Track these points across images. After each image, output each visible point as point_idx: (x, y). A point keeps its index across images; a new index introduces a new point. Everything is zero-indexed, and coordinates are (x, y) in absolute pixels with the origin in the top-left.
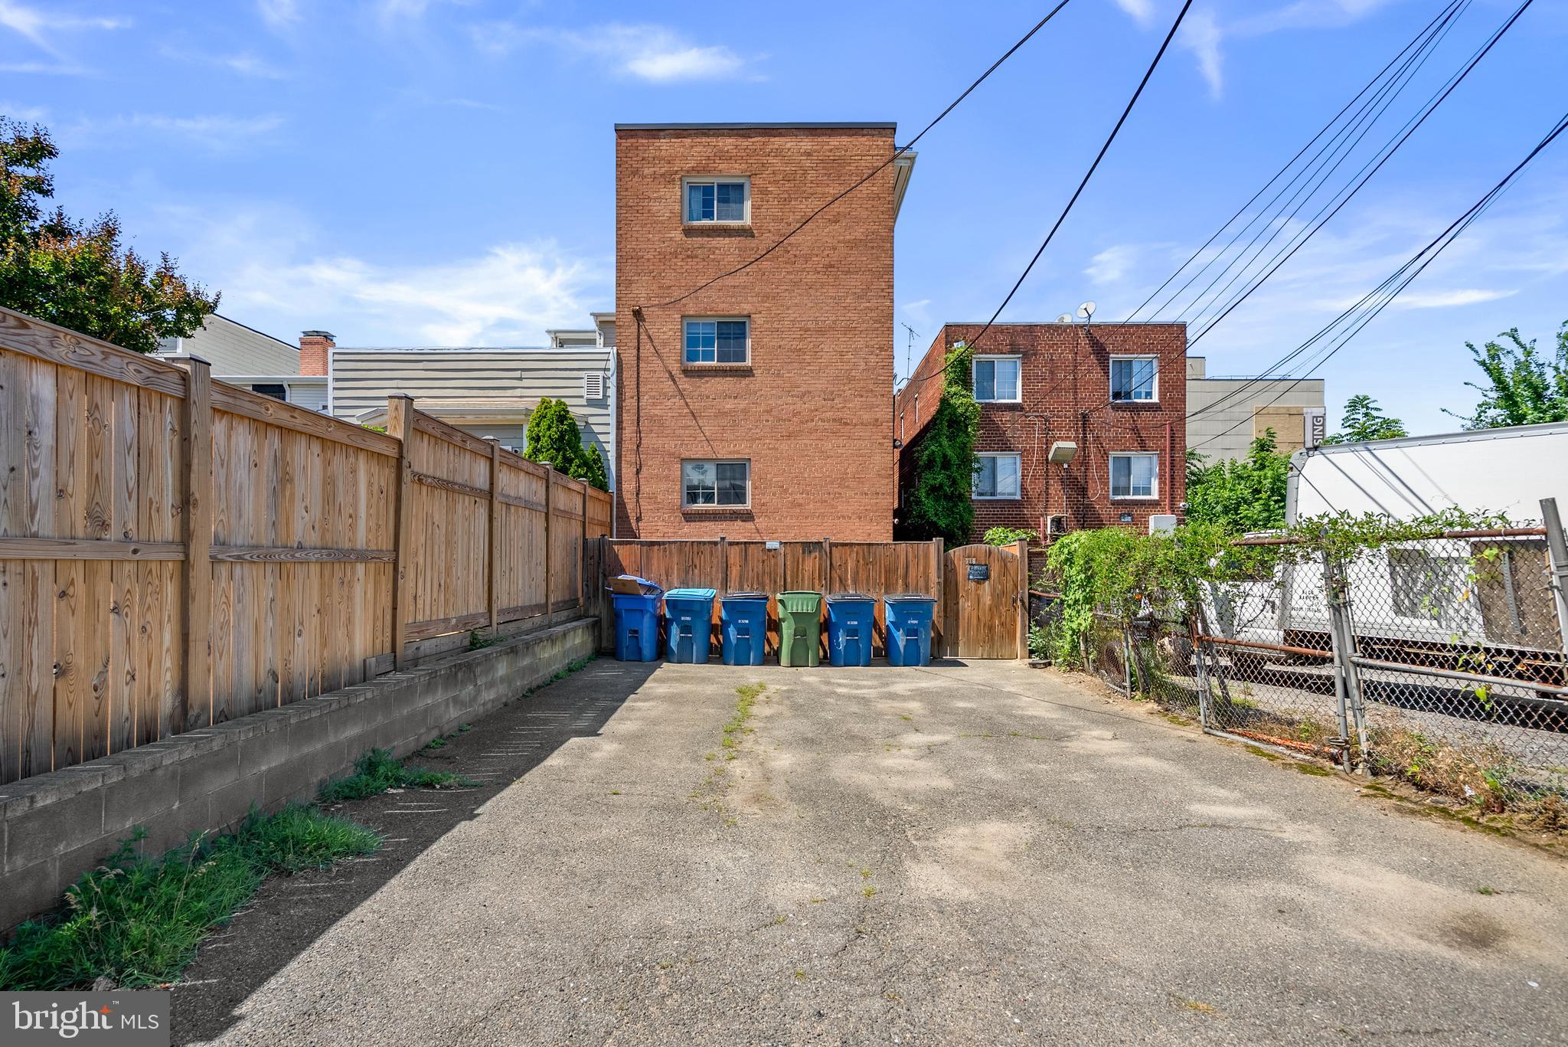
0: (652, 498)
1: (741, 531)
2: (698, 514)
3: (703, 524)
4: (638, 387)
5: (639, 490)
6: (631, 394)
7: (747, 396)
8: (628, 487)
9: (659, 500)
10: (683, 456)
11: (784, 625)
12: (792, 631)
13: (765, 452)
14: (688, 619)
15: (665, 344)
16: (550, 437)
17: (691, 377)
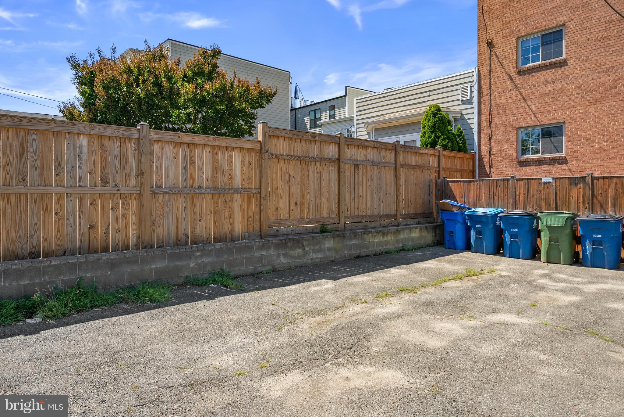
0: (499, 153)
1: (559, 171)
2: (528, 161)
3: (531, 168)
4: (490, 88)
5: (491, 150)
6: (486, 93)
7: (563, 80)
8: (485, 148)
9: (503, 155)
10: (518, 126)
11: (542, 234)
12: (548, 239)
13: (576, 116)
14: (480, 226)
15: (506, 58)
16: (428, 126)
17: (523, 75)
